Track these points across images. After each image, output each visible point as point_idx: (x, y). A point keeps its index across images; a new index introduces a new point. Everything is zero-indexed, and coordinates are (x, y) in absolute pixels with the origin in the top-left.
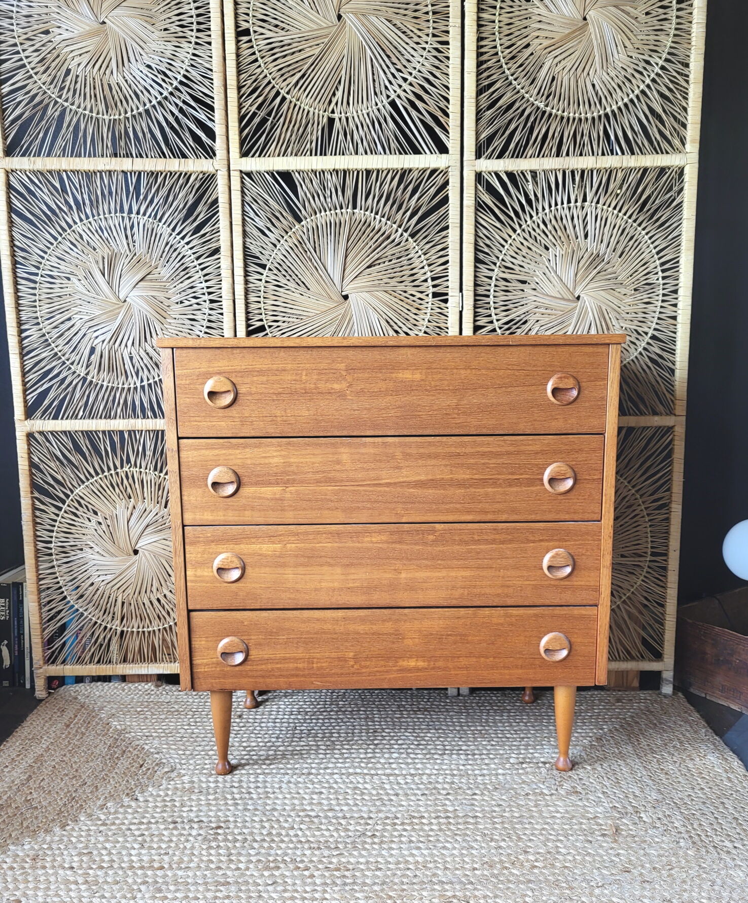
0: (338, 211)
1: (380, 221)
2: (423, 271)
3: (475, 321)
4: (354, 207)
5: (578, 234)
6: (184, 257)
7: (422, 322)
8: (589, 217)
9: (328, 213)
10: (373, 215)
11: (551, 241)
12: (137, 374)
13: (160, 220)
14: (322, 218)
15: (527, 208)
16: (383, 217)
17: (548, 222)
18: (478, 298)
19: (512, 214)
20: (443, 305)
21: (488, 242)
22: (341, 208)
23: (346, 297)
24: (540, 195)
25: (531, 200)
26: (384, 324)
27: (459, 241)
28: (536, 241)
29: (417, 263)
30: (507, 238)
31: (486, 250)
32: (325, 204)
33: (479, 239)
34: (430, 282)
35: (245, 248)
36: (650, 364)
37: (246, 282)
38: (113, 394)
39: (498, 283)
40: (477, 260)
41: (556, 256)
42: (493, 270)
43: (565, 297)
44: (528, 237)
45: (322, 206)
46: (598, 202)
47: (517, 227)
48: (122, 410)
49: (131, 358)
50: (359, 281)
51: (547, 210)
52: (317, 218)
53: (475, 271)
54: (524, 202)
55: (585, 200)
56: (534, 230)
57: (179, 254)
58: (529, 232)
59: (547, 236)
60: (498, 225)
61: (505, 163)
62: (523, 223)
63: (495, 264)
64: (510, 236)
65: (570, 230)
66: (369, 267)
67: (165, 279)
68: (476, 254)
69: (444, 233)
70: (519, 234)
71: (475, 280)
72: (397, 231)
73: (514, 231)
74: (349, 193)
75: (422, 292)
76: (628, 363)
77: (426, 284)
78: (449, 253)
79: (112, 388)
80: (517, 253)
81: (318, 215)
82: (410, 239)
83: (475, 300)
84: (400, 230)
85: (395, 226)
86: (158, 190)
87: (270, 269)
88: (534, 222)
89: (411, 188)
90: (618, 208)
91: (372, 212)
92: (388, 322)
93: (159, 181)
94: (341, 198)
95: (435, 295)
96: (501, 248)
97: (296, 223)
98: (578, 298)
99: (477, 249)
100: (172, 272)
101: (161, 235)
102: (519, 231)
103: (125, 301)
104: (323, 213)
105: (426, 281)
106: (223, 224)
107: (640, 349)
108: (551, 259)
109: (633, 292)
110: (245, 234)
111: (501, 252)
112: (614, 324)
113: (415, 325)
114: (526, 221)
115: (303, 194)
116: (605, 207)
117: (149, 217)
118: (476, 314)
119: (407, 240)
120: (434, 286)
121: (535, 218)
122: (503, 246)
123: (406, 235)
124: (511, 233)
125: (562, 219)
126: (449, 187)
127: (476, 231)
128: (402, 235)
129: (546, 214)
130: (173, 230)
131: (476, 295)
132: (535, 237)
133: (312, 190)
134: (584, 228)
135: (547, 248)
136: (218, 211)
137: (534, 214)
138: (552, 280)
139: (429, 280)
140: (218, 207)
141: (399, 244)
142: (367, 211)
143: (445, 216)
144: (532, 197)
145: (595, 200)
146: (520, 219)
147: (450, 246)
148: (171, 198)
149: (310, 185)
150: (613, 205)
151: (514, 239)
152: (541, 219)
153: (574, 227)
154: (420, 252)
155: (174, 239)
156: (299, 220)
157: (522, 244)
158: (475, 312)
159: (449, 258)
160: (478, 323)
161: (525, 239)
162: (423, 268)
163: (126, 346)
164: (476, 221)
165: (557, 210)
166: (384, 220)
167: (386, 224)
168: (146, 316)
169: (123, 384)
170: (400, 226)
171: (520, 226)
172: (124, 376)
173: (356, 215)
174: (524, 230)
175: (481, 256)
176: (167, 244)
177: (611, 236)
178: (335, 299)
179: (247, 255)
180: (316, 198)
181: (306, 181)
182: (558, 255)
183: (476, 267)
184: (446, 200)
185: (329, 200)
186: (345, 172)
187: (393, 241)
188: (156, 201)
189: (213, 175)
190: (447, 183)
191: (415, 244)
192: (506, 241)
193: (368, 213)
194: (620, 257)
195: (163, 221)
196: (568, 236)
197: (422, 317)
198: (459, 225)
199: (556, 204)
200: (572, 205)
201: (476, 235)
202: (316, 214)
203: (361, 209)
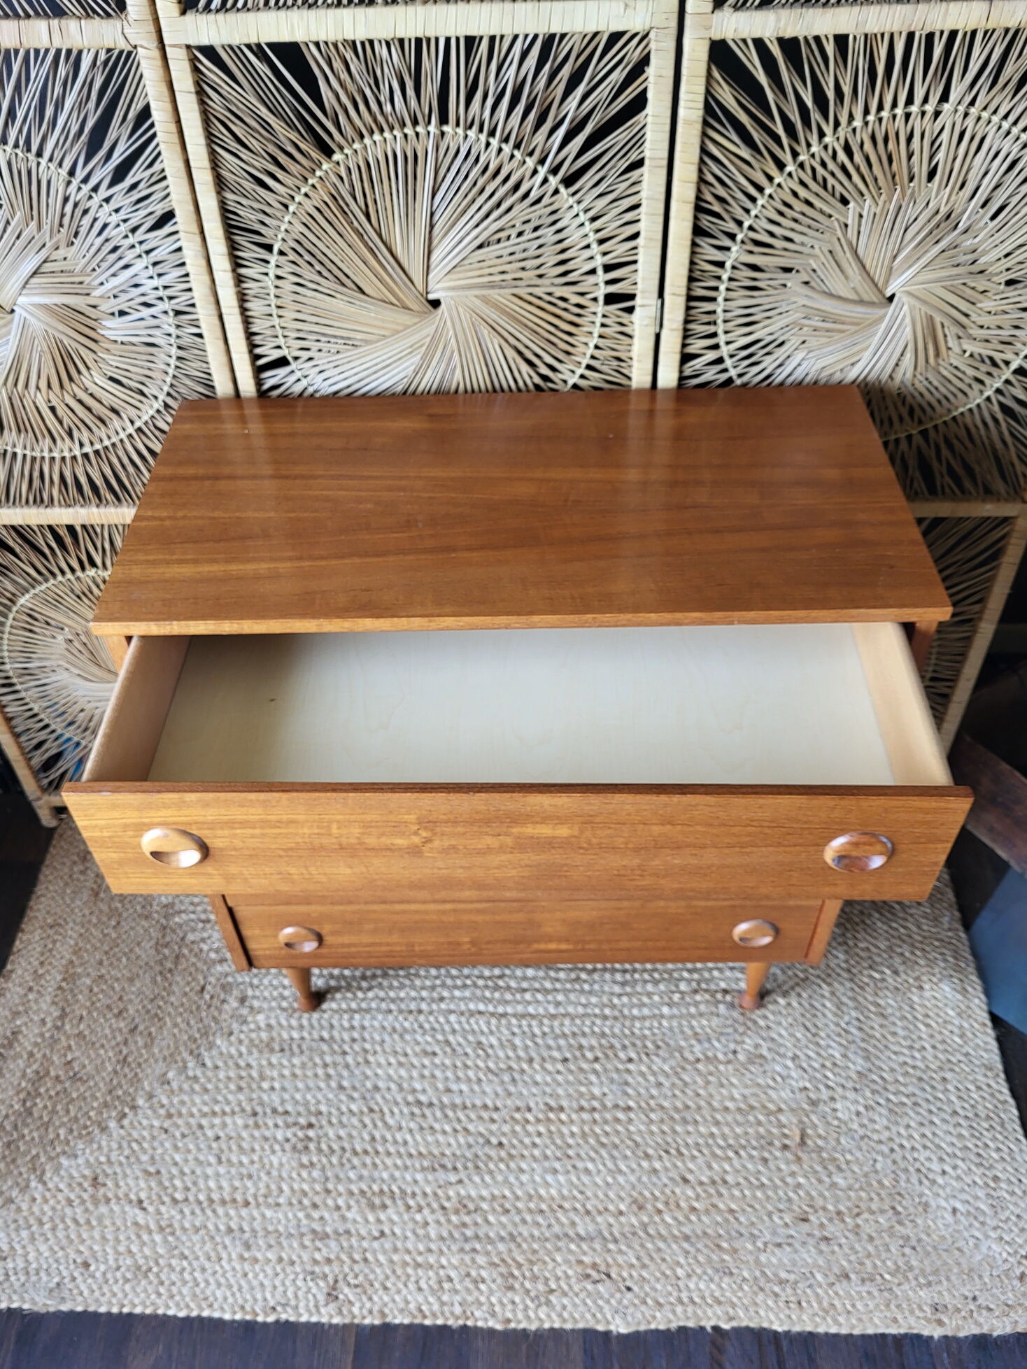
0: (409, 130)
1: (500, 150)
2: (587, 253)
3: (684, 346)
4: (444, 120)
5: (916, 170)
6: (105, 226)
7: (582, 348)
8: (945, 136)
9: (387, 134)
10: (483, 137)
11: (856, 186)
12: (70, 434)
13: (39, 154)
14: (376, 146)
15: (815, 116)
16: (506, 140)
17: (855, 149)
18: (693, 304)
19: (780, 131)
20: (625, 318)
21: (721, 191)
22: (415, 123)
23: (436, 304)
24: (847, 89)
25: (826, 101)
26: (511, 353)
27: (662, 197)
28: (825, 187)
29: (574, 237)
30: (762, 180)
31: (717, 207)
32: (380, 118)
33: (704, 188)
34: (601, 276)
35: (224, 210)
36: (1000, 416)
37: (239, 280)
38: (37, 467)
39: (737, 274)
40: (698, 231)
41: (861, 216)
42: (728, 249)
43: (866, 297)
44: (808, 180)
45: (375, 120)
46: (972, 103)
47: (787, 157)
48: (60, 491)
49: (53, 409)
50: (461, 275)
51: (857, 123)
52: (365, 147)
53: (693, 253)
54: (809, 102)
55: (945, 98)
56: (824, 164)
57: (95, 220)
58: (813, 170)
59: (849, 176)
60: (745, 153)
61: (778, 20)
62: (801, 149)
63: (732, 237)
64: (770, 179)
65: (901, 165)
66: (480, 247)
67: (78, 268)
68: (696, 218)
69: (635, 174)
70: (790, 174)
71: (691, 271)
72: (535, 172)
73: (781, 166)
74: (431, 89)
75: (582, 294)
76: (962, 414)
77: (591, 279)
78: (642, 217)
79: (34, 459)
80: (781, 214)
81: (367, 141)
82: (562, 189)
83: (688, 308)
84: (542, 171)
85: (530, 162)
86: (18, 88)
87: (281, 253)
88: (826, 147)
89: (566, 72)
90: (1011, 118)
91: (481, 130)
92: (520, 353)
93: (15, 69)
94: (413, 103)
95: (610, 299)
96: (748, 204)
97: (322, 158)
98: (891, 299)
99: (700, 208)
100: (89, 256)
101: (49, 182)
102: (790, 168)
103: (13, 311)
104: (377, 137)
105: (593, 272)
106: (170, 162)
107: (989, 392)
108: (849, 222)
109: (1002, 287)
110: (220, 184)
111: (747, 211)
112: (950, 344)
113: (568, 353)
114: (809, 145)
115: (330, 94)
116: (985, 115)
117: (16, 146)
118: (687, 334)
119: (556, 192)
120: (609, 282)
121: (828, 139)
122: (753, 200)
123: (554, 181)
124: (772, 170)
125: (886, 140)
126: (651, 71)
127: (700, 171)
128: (545, 181)
129: (854, 130)
130: (72, 173)
131: (690, 298)
132: (825, 180)
133: (351, 88)
134: (931, 158)
135: (845, 202)
136: (154, 135)
137: (829, 130)
138: (845, 265)
139: (600, 271)
140: (152, 125)
141: (538, 201)
142: (471, 127)
143: (638, 140)
144: (831, 94)
145: (968, 99)
146: (797, 140)
147: (644, 203)
148: (49, 111)
149: (344, 76)
150: (1002, 112)
151: (779, 185)
152: (842, 141)
153: (910, 156)
154: (582, 218)
155: (78, 193)
156: (328, 153)
157: (795, 194)
158: (685, 330)
159: (642, 227)
160: (690, 350)
161: (802, 183)
162: (588, 246)
163: (38, 388)
164: (704, 151)
165: (880, 120)
166: (507, 149)
167: (512, 156)
168: (61, 341)
169: (51, 451)
170: (542, 161)
171: (795, 154)
172: (48, 440)
173: (447, 138)
174: (801, 166)
175: (705, 221)
176: (66, 200)
177: (986, 173)
178: (415, 307)
179: (231, 226)
180: (362, 107)
181: (335, 65)
182: (865, 214)
183: (694, 244)
184: (640, 102)
185: (388, 108)
186: (419, 41)
187: (526, 195)
188: (20, 114)
189: (129, 54)
190: (645, 61)
191: (571, 201)
192: (760, 189)
193: (472, 133)
194: (993, 218)
195: (47, 155)
196: (894, 177)
197: (584, 340)
198: (665, 163)
199: (880, 108)
200: (914, 109)
201: (701, 180)
202: (362, 137)
203: (458, 125)
